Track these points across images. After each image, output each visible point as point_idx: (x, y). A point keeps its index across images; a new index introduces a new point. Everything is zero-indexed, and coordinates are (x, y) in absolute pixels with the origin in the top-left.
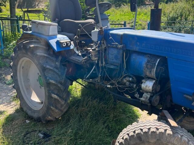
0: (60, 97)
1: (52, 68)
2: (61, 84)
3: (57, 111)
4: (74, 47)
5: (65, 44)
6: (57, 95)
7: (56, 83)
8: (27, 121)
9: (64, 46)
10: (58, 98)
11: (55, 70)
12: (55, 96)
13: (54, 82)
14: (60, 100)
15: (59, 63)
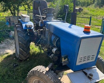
0: (24, 50)
1: (21, 36)
2: (24, 44)
3: (22, 56)
4: (33, 28)
5: (29, 26)
6: (22, 49)
7: (22, 44)
8: (14, 58)
9: (28, 27)
10: (23, 50)
11: (23, 38)
12: (21, 49)
13: (21, 43)
14: (23, 51)
15: (25, 35)
